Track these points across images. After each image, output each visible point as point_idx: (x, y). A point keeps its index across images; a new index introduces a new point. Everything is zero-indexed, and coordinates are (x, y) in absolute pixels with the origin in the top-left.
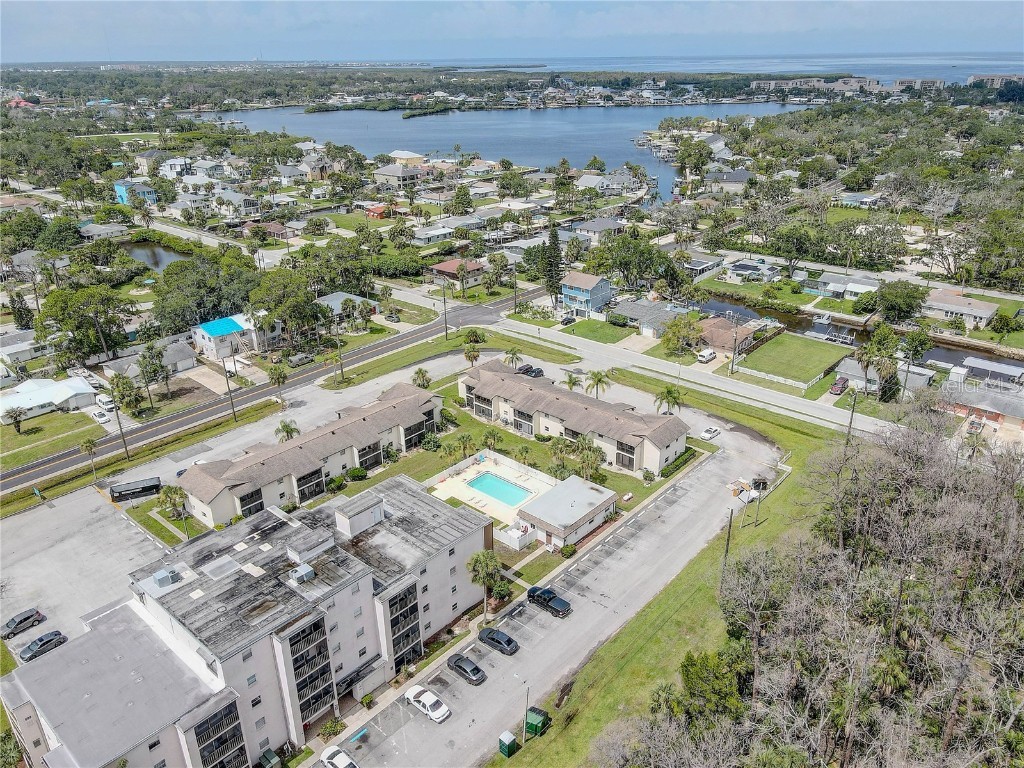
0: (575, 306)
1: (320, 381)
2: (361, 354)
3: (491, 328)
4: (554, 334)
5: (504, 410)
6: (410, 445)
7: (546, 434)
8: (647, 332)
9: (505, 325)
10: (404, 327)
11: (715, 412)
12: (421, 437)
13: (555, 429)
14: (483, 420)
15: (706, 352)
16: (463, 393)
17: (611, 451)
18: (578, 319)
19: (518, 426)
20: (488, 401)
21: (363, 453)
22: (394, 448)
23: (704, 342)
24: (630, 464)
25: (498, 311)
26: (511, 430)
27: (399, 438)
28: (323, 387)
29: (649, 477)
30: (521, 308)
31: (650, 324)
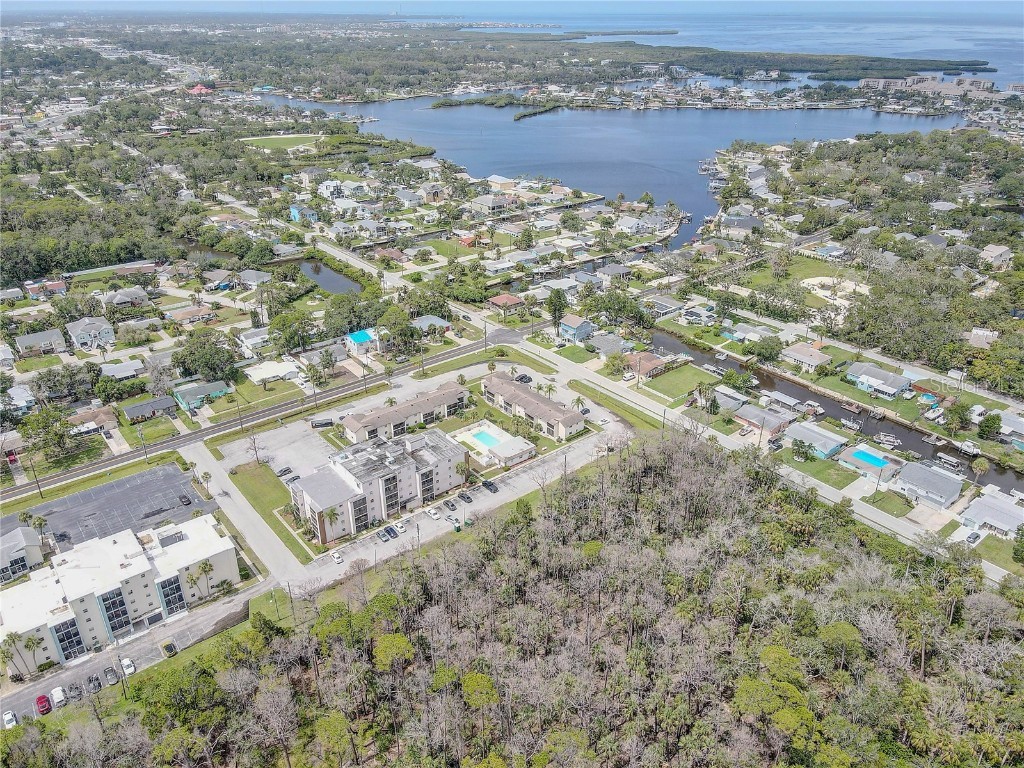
0: (567, 337)
1: (411, 373)
2: (436, 358)
3: (515, 346)
4: (549, 355)
5: (500, 400)
6: (449, 414)
7: (518, 414)
8: (603, 358)
9: (525, 346)
10: (464, 342)
11: (616, 411)
12: (456, 410)
13: (520, 411)
14: (490, 404)
15: (628, 375)
16: (483, 389)
17: (545, 427)
18: (568, 345)
19: (506, 409)
20: (493, 395)
21: (425, 416)
22: (442, 414)
23: (629, 367)
24: (552, 434)
25: (523, 334)
26: (503, 411)
27: (444, 410)
28: (413, 377)
29: (560, 440)
30: (535, 335)
31: (605, 353)
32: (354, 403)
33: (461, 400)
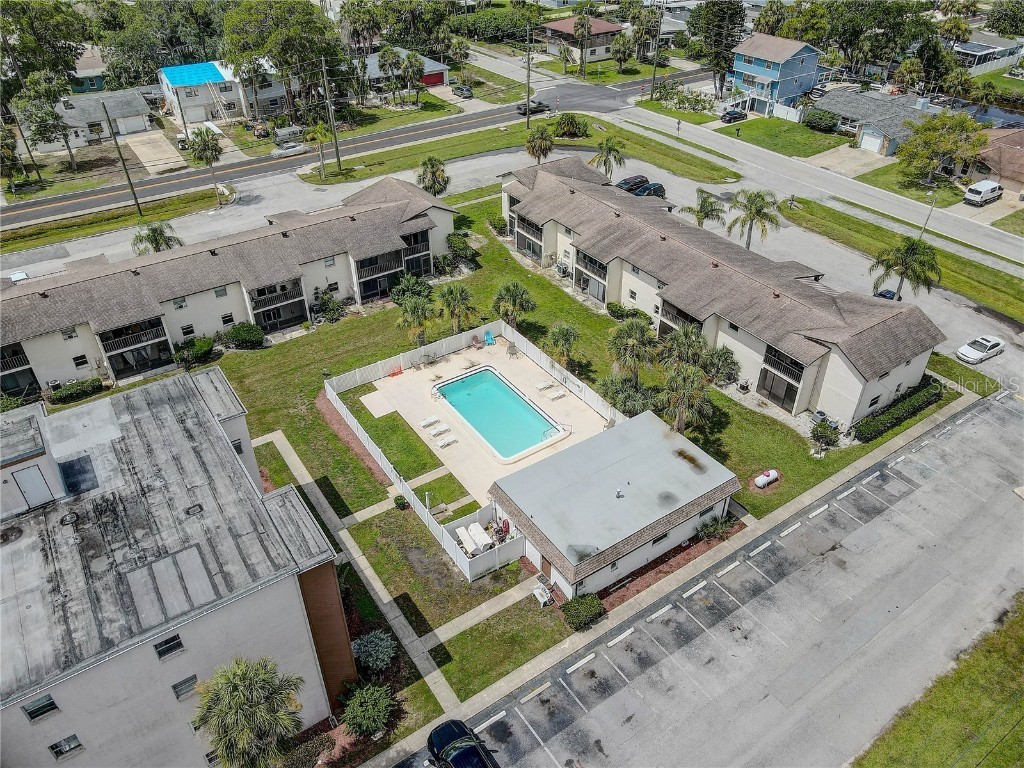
0: (751, 93)
1: (307, 169)
2: (390, 138)
3: (606, 117)
4: (707, 136)
5: (562, 247)
6: (370, 291)
7: (628, 304)
8: (871, 144)
9: (633, 115)
10: (475, 106)
11: (990, 302)
12: (394, 279)
13: (641, 295)
14: (527, 262)
15: (985, 186)
16: (506, 214)
17: (751, 363)
18: (751, 116)
19: (583, 282)
20: (538, 230)
21: (261, 295)
22: (339, 296)
23: (983, 167)
24: (787, 397)
25: (626, 95)
26: (570, 288)
27: (348, 279)
28: (305, 178)
29: (825, 434)
30: (662, 93)
31: (881, 130)
32: (68, 246)
33: (419, 239)
